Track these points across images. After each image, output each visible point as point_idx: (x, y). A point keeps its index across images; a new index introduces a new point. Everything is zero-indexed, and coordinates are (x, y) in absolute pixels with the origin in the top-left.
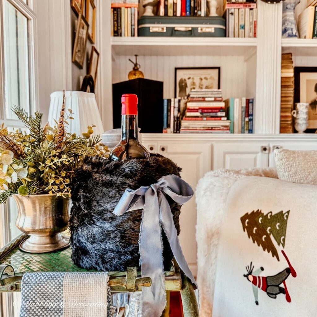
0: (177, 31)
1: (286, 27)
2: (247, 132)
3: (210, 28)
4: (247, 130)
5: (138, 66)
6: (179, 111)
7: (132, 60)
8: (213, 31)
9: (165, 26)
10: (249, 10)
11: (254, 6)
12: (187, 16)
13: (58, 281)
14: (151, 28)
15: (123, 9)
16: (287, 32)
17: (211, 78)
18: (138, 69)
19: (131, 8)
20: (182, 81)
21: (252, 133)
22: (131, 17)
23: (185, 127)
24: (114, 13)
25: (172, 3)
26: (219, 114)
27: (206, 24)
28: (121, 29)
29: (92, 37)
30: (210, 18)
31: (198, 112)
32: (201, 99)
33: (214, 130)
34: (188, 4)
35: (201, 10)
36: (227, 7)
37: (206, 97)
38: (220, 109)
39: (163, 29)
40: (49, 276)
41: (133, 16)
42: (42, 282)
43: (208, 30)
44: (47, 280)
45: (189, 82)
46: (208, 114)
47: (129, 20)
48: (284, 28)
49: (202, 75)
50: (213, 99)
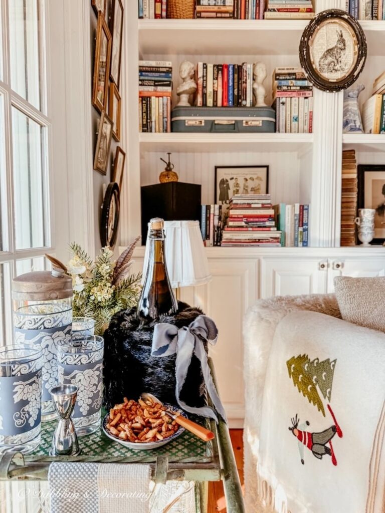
0: (218, 124)
1: (348, 119)
2: (300, 244)
3: (257, 121)
4: (301, 241)
5: (172, 166)
6: (220, 219)
7: (163, 159)
8: (261, 125)
9: (203, 119)
10: (303, 98)
11: (309, 94)
12: (229, 107)
13: (92, 473)
14: (186, 121)
15: (153, 99)
16: (349, 125)
17: (258, 178)
18: (170, 170)
19: (162, 97)
20: (223, 182)
21: (307, 246)
22: (163, 108)
23: (227, 239)
24: (142, 103)
25: (212, 90)
26: (268, 224)
27: (252, 116)
28: (151, 122)
29: (117, 134)
30: (257, 109)
31: (242, 221)
32: (246, 206)
33: (262, 242)
34: (231, 92)
35: (246, 100)
36: (277, 95)
37: (252, 203)
38: (269, 217)
39: (201, 122)
40: (80, 468)
41: (165, 107)
42: (72, 476)
43: (254, 123)
44: (78, 473)
45: (231, 184)
46: (255, 223)
47: (161, 111)
48: (345, 120)
49: (247, 174)
50: (260, 206)
